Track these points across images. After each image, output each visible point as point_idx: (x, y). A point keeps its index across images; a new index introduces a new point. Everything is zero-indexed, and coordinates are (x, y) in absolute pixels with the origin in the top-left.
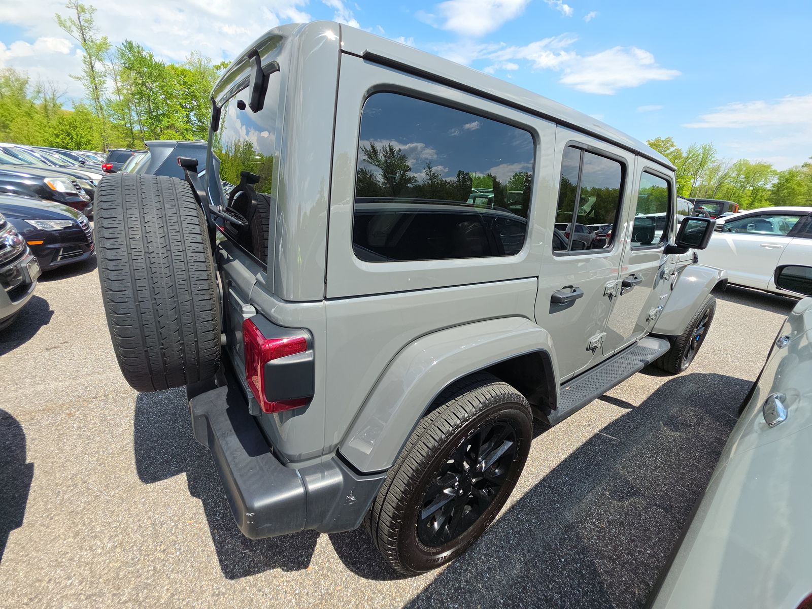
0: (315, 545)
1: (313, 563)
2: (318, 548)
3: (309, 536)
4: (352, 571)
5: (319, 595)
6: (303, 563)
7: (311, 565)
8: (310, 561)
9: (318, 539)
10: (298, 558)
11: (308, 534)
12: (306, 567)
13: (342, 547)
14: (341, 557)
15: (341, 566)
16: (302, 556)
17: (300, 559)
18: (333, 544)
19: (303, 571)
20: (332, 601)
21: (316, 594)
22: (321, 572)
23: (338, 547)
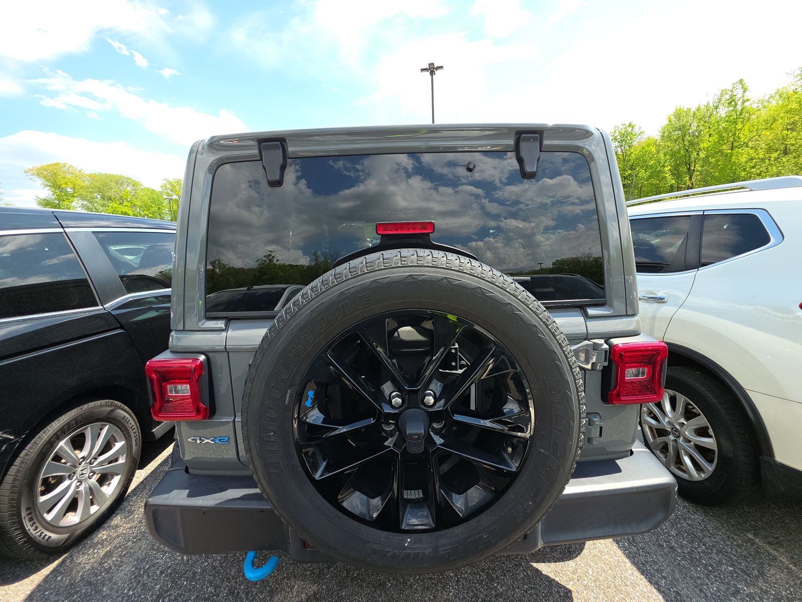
0: (548, 577)
1: (567, 584)
2: (552, 576)
3: (538, 579)
4: (576, 557)
5: (596, 589)
6: (567, 593)
7: (569, 587)
8: (564, 586)
9: (543, 573)
10: (560, 596)
11: (536, 580)
12: (570, 591)
13: (554, 556)
14: (563, 561)
15: (571, 563)
16: (559, 592)
17: (562, 595)
18: (549, 562)
19: (574, 595)
20: (601, 580)
21: (595, 591)
22: (576, 581)
23: (554, 559)
